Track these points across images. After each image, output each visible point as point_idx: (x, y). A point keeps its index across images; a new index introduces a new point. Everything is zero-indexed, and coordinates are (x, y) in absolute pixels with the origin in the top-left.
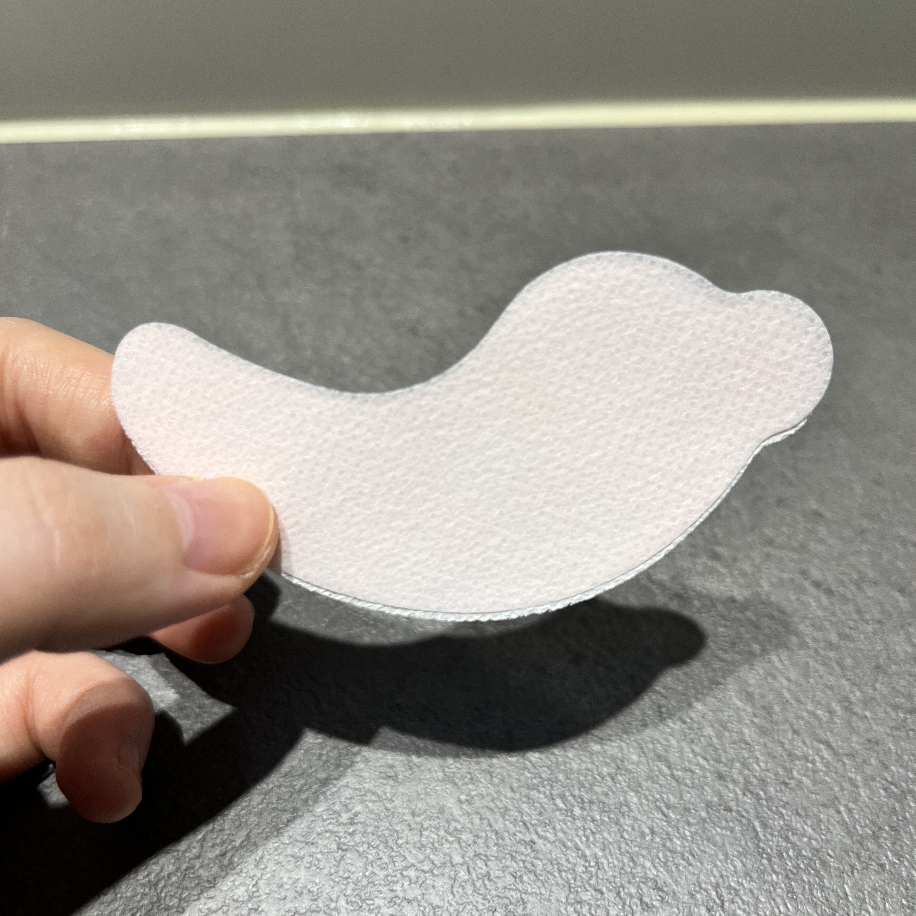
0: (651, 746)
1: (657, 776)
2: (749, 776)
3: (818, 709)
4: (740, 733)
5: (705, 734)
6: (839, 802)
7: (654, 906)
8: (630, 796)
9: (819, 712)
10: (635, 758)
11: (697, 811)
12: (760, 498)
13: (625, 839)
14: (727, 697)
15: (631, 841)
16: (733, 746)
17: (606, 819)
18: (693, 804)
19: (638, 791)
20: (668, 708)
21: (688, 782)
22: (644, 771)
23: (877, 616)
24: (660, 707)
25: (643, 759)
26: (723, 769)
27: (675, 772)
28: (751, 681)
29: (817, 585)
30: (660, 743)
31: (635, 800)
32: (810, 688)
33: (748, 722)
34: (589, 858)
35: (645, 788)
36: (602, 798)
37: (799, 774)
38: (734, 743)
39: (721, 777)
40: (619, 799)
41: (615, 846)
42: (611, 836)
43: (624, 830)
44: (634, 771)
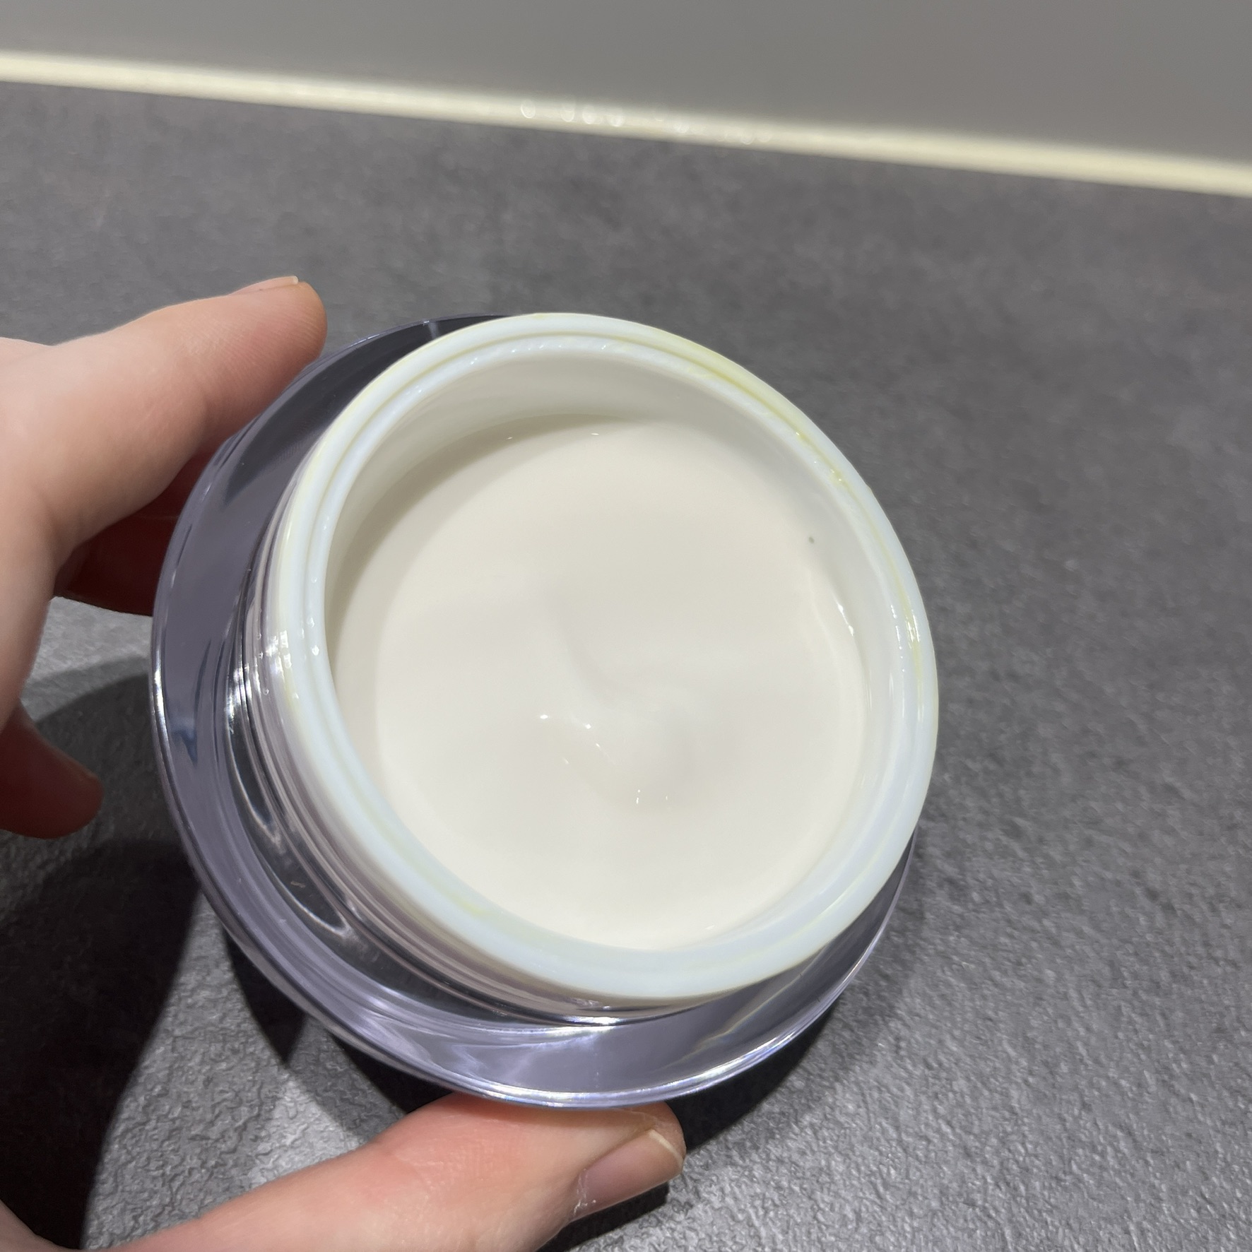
0: (876, 1095)
1: (878, 1139)
2: (1008, 1159)
3: (1123, 1078)
4: (1006, 1094)
5: (956, 1088)
6: (1130, 1217)
8: (836, 1161)
9: (1123, 1082)
10: (851, 1107)
11: (926, 1198)
12: (1093, 755)
13: (819, 1222)
14: (996, 1041)
15: (827, 1227)
16: (993, 1113)
17: (797, 1189)
18: (922, 1187)
19: (847, 1155)
20: (909, 1042)
21: (920, 1154)
22: (861, 1129)
23: (1233, 954)
24: (898, 1039)
25: (862, 1111)
26: (971, 1142)
27: (904, 1137)
28: (1034, 1023)
29: (1152, 895)
30: (889, 1091)
31: (841, 1168)
32: (1117, 1045)
33: (1019, 1081)
34: (763, 1241)
35: (858, 1153)
36: (796, 1157)
37: (1080, 1168)
38: (995, 1108)
39: (968, 1154)
40: (820, 1163)
41: (804, 1230)
42: (799, 1214)
43: (820, 1209)
44: (846, 1125)
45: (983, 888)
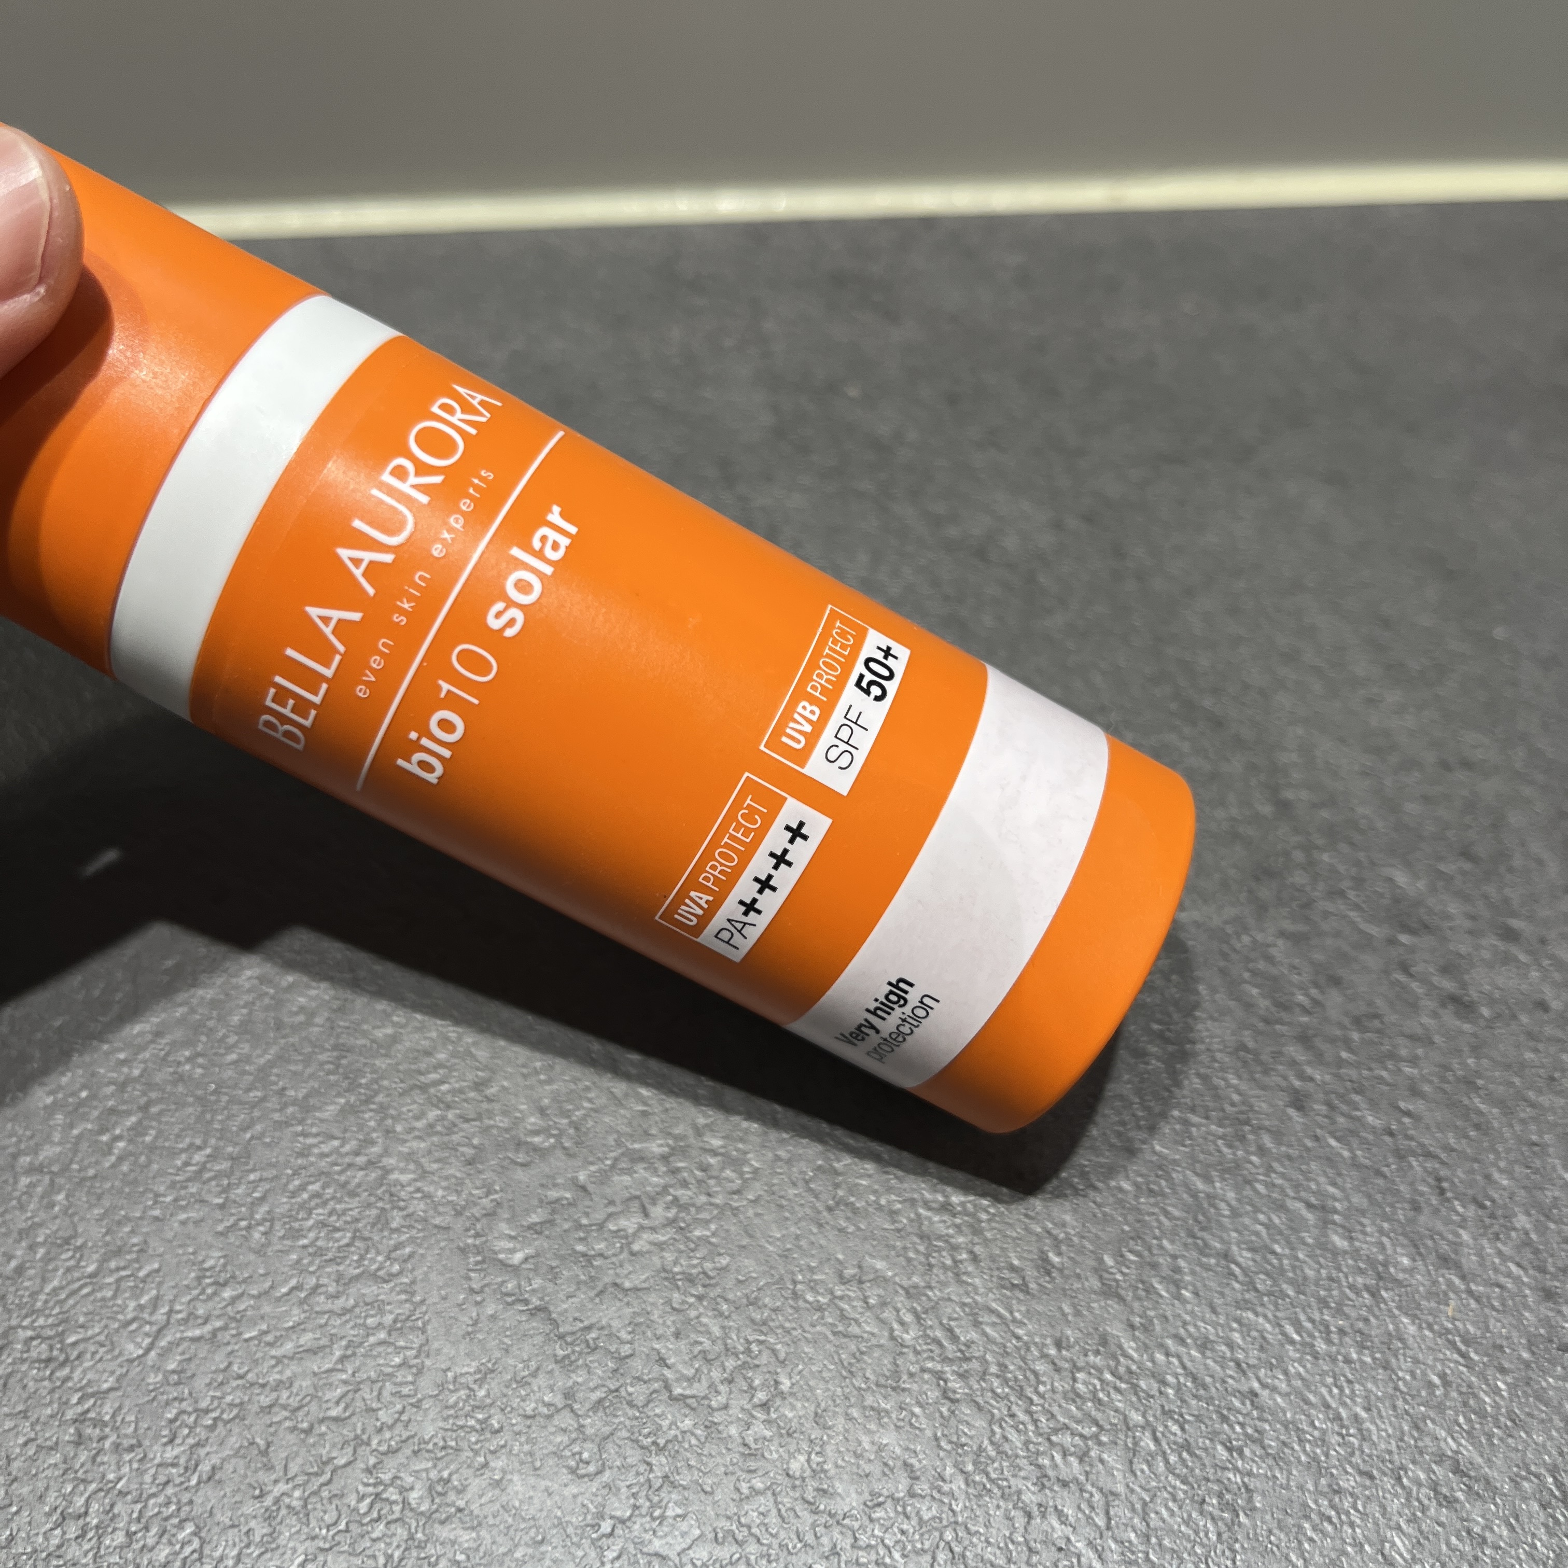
5: (1518, 1226)
7: (1456, 1500)
8: (1404, 1323)
11: (1514, 1350)
19: (1415, 1315)
21: (1495, 1302)
25: (1420, 1264)
27: (1474, 1287)
31: (1412, 1329)
34: (1346, 1422)
35: (1426, 1311)
36: (1359, 1325)
39: (1549, 1296)
40: (1387, 1328)
41: (1387, 1404)
42: (1378, 1387)
43: (1399, 1379)
44: (1406, 1283)
45: (1492, 1002)
